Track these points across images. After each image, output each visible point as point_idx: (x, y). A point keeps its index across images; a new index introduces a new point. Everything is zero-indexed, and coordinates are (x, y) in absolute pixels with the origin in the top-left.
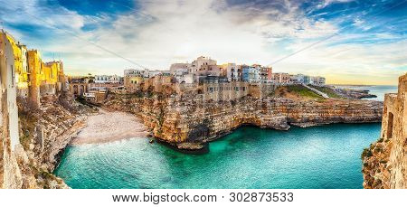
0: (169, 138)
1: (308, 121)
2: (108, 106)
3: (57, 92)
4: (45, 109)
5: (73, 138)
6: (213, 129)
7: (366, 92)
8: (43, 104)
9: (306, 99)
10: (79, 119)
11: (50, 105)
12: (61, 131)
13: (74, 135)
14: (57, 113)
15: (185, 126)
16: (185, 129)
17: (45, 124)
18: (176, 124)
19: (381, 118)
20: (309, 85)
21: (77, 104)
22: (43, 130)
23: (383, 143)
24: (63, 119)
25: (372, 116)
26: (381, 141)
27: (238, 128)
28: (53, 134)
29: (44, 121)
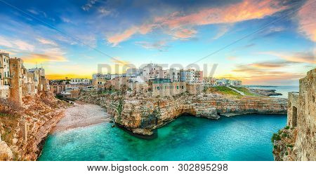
0: (126, 124)
1: (231, 112)
2: (81, 100)
3: (39, 92)
4: (27, 107)
5: (53, 127)
6: (161, 117)
7: (273, 91)
8: (26, 103)
9: (229, 96)
10: (58, 111)
11: (32, 103)
12: (43, 122)
13: (54, 124)
14: (39, 108)
15: (138, 115)
16: (138, 117)
17: (28, 119)
18: (131, 113)
19: (286, 112)
20: (231, 86)
21: (57, 100)
22: (26, 124)
23: (289, 130)
24: (45, 113)
25: (279, 109)
26: (288, 128)
27: (179, 117)
28: (35, 126)
29: (26, 116)
